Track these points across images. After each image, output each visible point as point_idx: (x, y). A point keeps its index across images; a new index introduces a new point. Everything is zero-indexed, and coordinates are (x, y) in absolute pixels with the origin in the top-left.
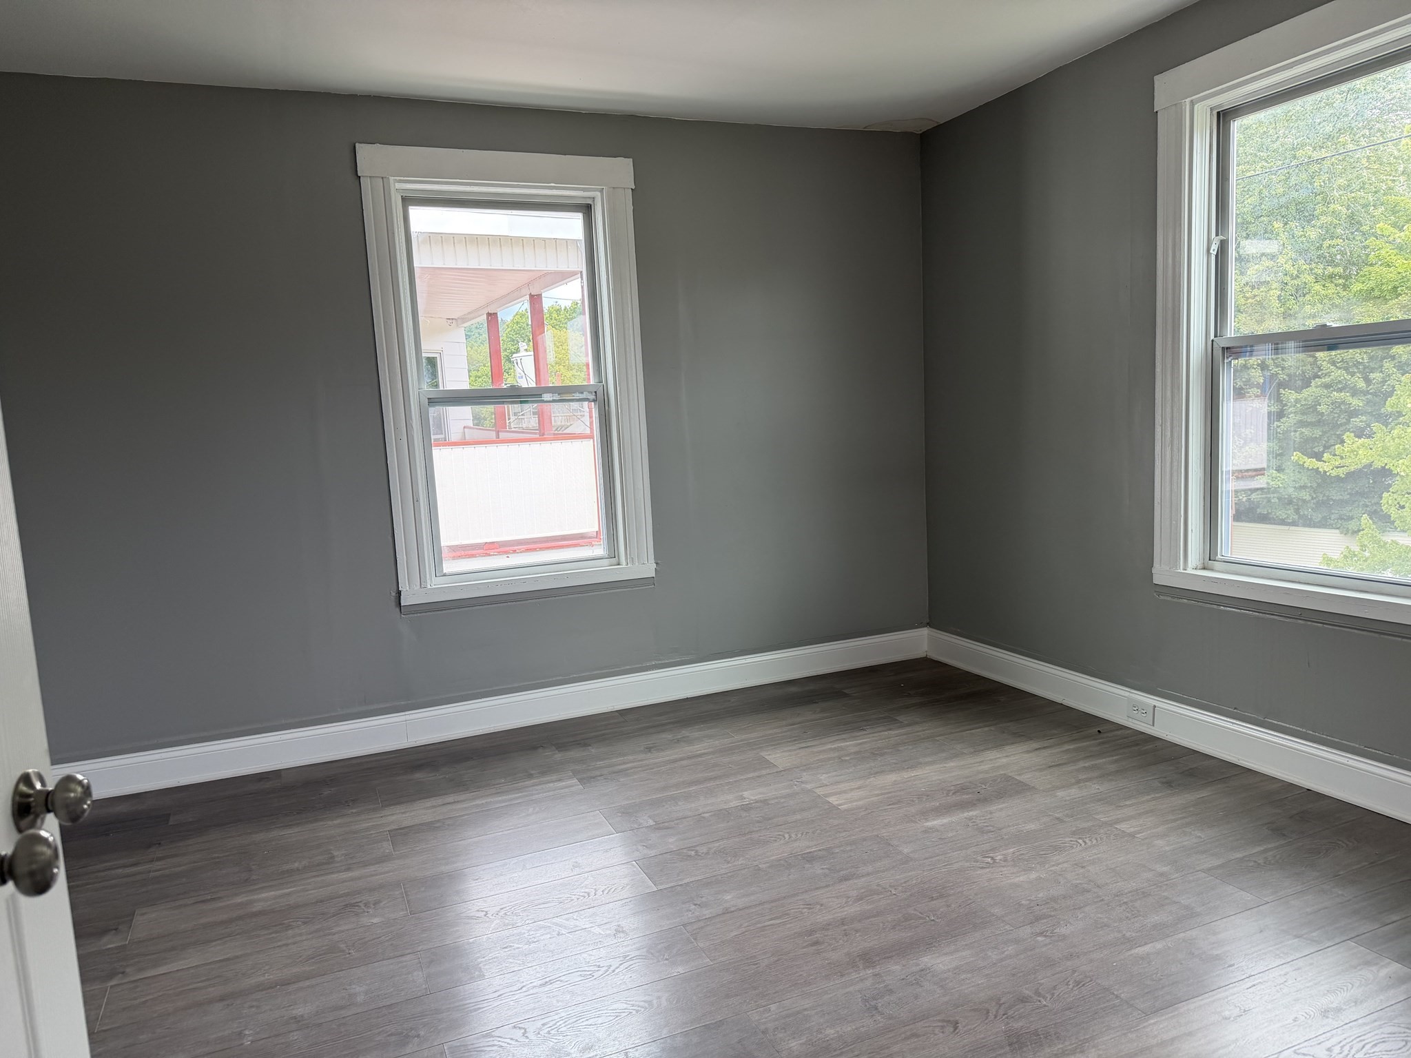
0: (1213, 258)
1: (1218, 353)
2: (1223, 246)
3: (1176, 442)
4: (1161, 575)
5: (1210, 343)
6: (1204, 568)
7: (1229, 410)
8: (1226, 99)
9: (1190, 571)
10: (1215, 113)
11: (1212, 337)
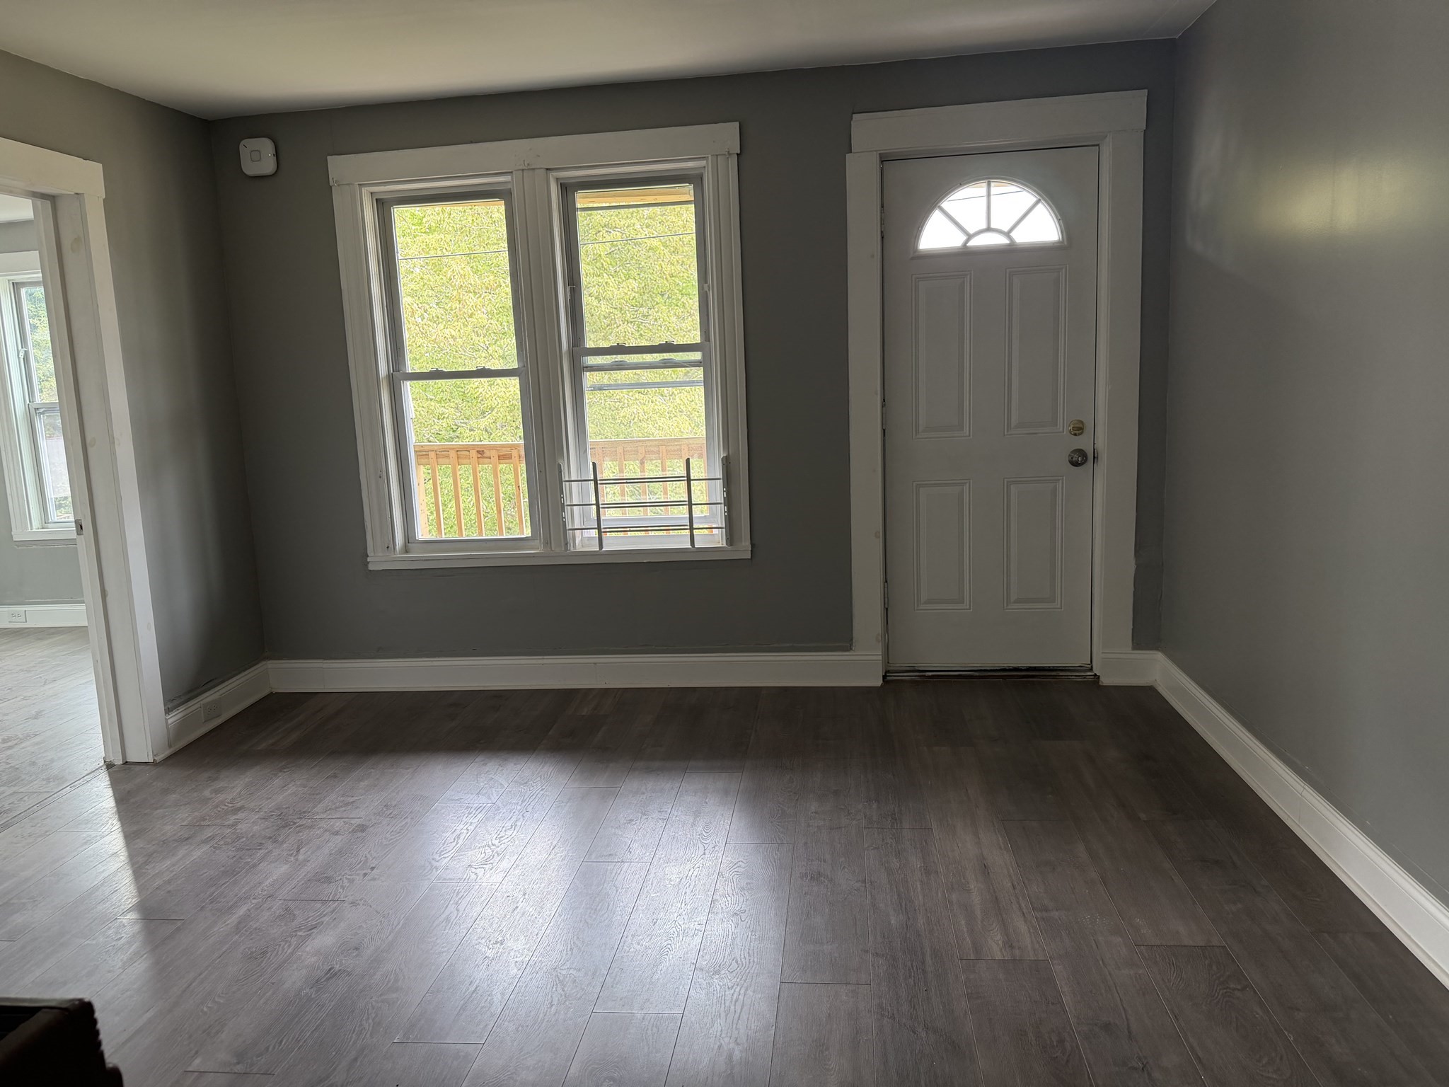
0: (22, 360)
1: (32, 411)
2: (26, 353)
3: (15, 459)
4: (18, 535)
5: (27, 406)
6: (43, 528)
7: (43, 444)
8: (18, 278)
9: (34, 530)
10: (11, 282)
11: (28, 402)
